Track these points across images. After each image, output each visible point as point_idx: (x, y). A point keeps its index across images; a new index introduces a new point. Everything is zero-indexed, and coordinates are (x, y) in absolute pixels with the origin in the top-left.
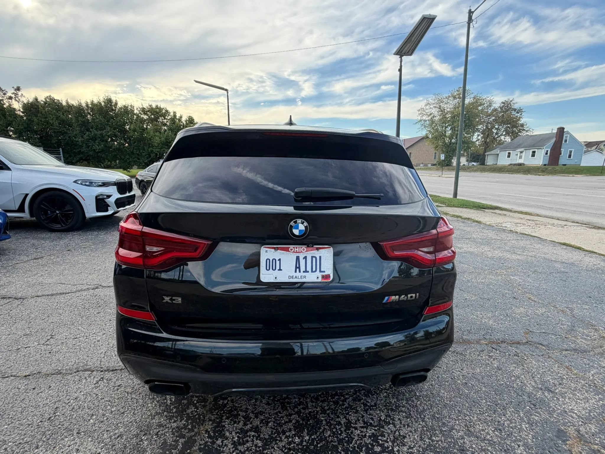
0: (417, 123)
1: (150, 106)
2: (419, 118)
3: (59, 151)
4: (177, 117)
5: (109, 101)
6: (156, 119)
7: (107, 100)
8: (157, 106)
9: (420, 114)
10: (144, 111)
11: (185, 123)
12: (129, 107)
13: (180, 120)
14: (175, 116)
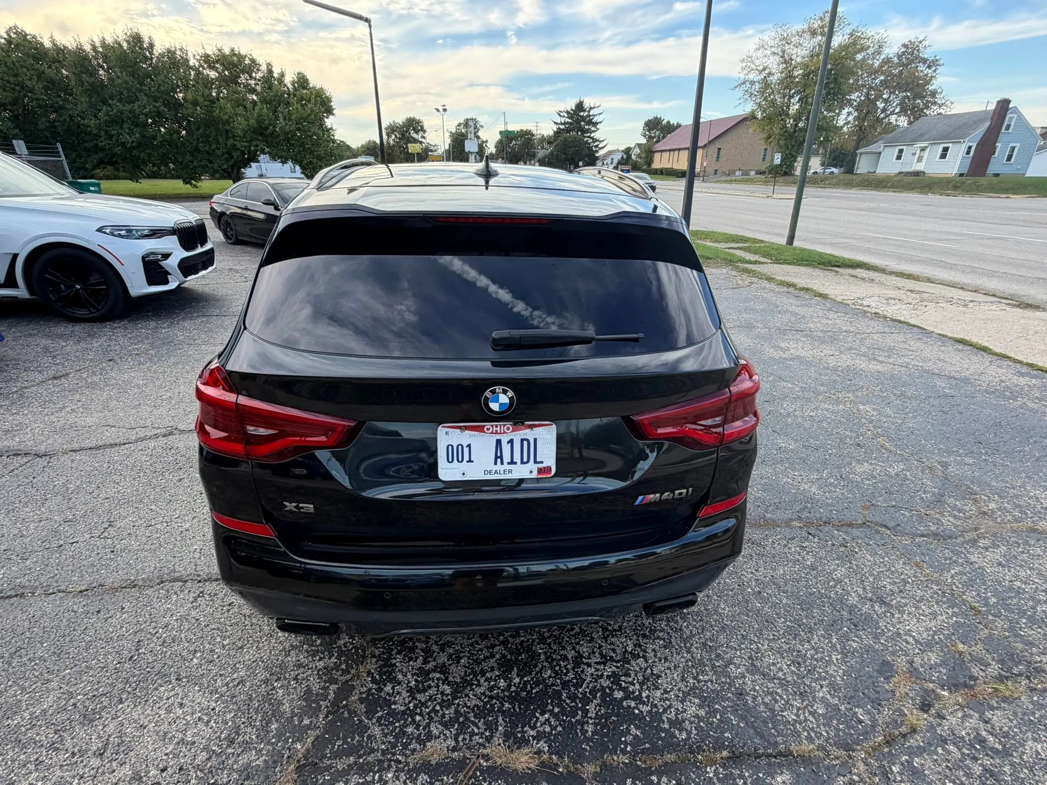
0: (737, 87)
1: (220, 50)
2: (742, 76)
3: (57, 148)
4: (276, 75)
5: (136, 39)
6: (234, 80)
7: (131, 36)
8: (233, 50)
9: (744, 69)
10: (206, 59)
11: (290, 87)
12: (178, 52)
13: (281, 79)
14: (270, 72)
